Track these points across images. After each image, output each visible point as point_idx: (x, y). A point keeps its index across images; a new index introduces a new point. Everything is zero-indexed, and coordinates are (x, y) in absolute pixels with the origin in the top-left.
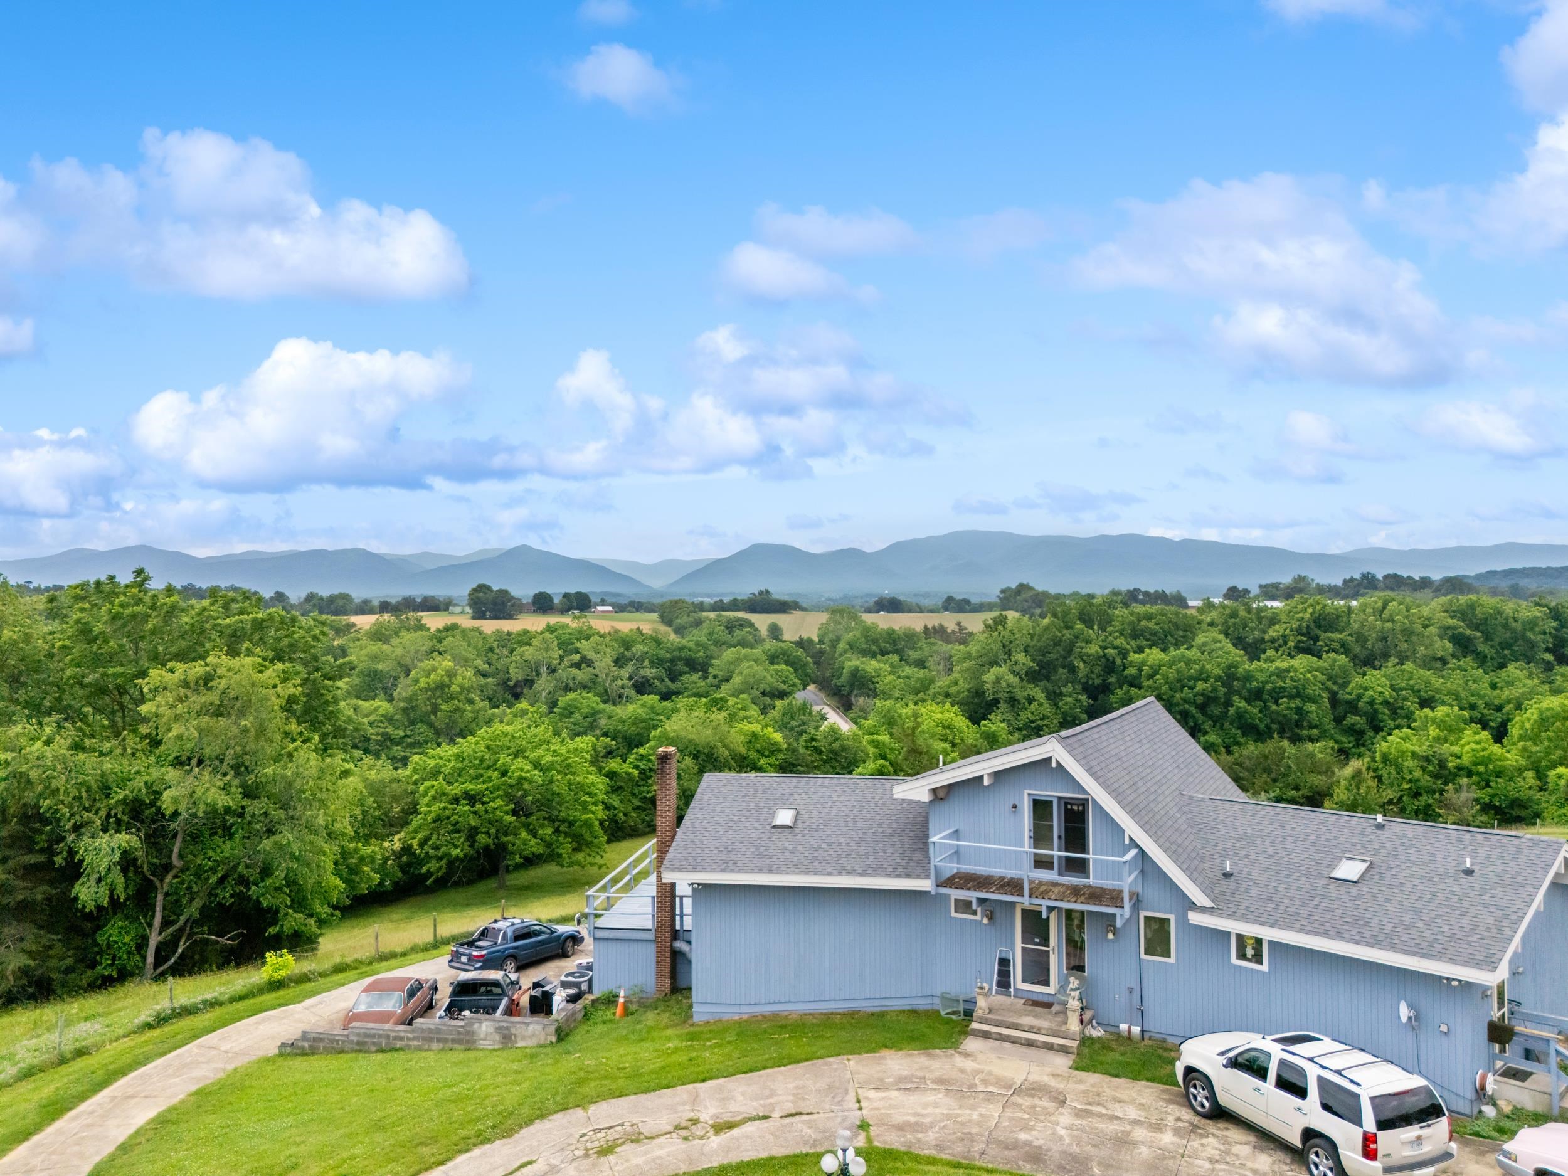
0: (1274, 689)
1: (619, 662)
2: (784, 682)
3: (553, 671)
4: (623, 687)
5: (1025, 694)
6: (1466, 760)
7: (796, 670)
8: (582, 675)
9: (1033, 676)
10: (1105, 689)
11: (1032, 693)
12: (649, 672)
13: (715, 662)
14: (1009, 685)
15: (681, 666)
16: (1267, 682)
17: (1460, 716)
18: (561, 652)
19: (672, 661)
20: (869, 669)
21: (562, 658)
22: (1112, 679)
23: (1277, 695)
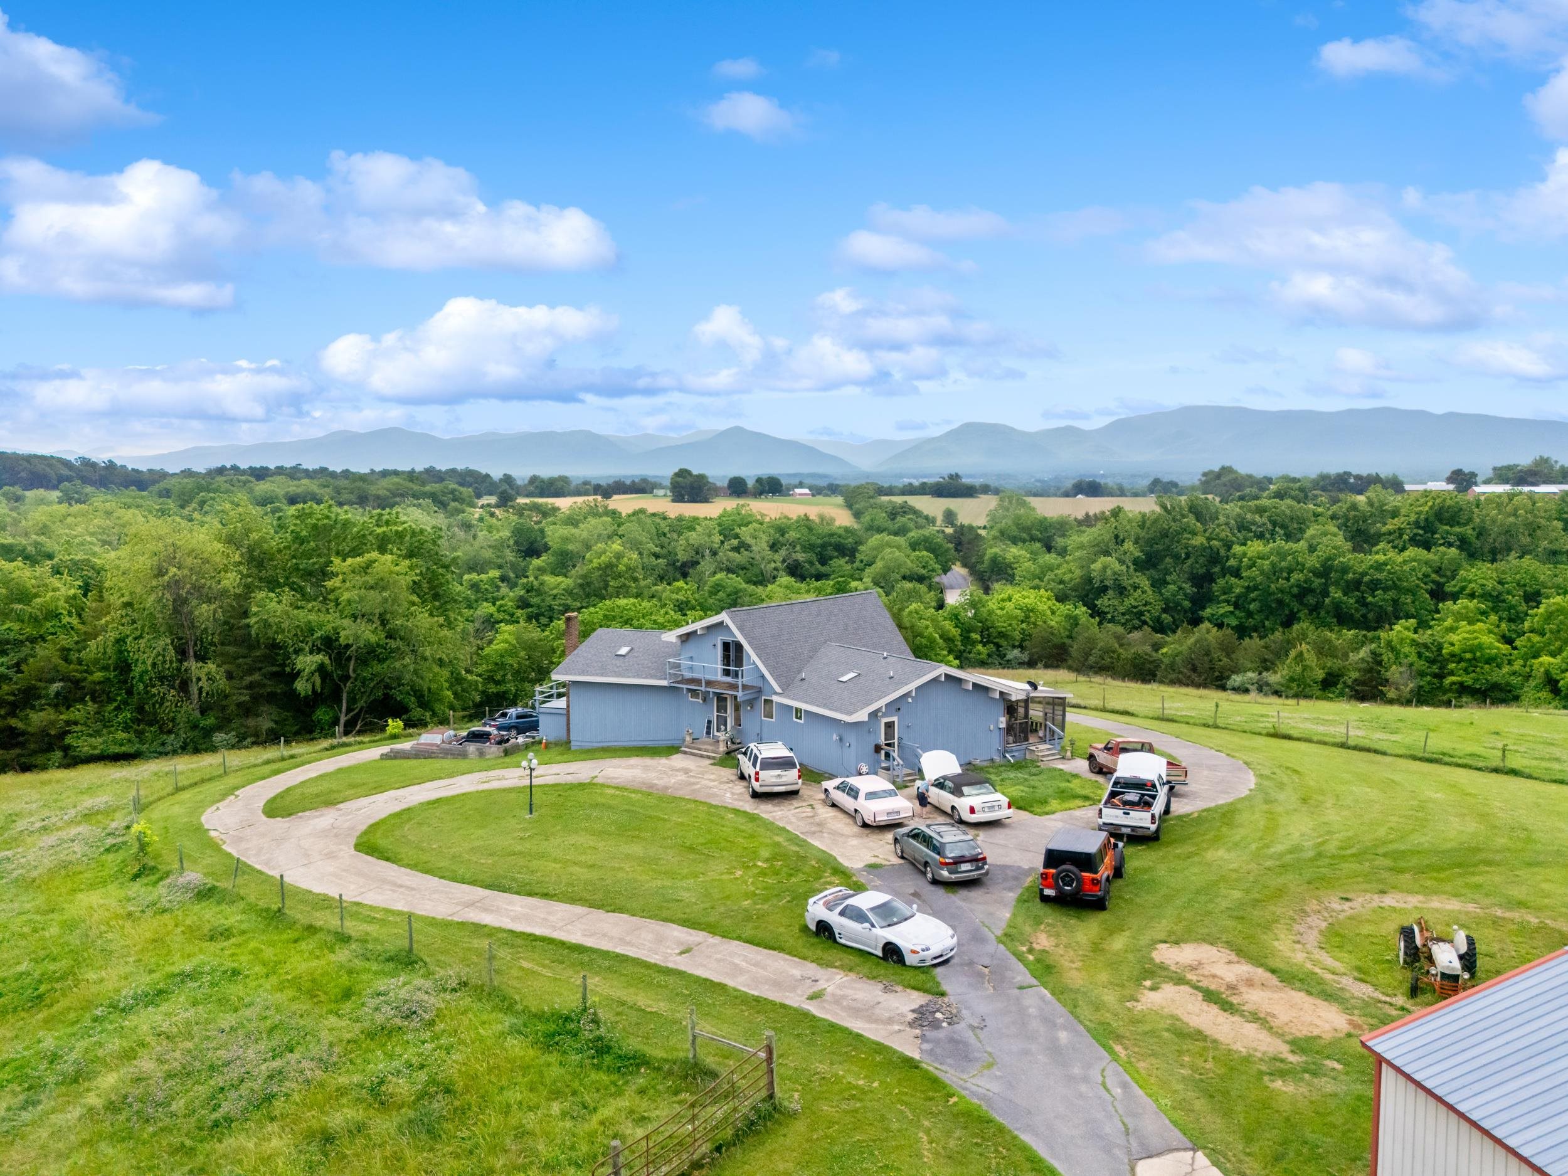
0: (1371, 581)
1: (774, 547)
2: (924, 567)
3: (714, 553)
4: (776, 569)
5: (1131, 582)
6: (1456, 649)
7: (936, 557)
8: (739, 558)
9: (1140, 565)
10: (1210, 578)
11: (1137, 581)
12: (800, 556)
13: (861, 548)
14: (1115, 573)
15: (830, 551)
16: (1366, 574)
17: (1478, 609)
18: (722, 538)
19: (824, 546)
20: (1009, 557)
21: (722, 542)
22: (1217, 569)
23: (1374, 585)
